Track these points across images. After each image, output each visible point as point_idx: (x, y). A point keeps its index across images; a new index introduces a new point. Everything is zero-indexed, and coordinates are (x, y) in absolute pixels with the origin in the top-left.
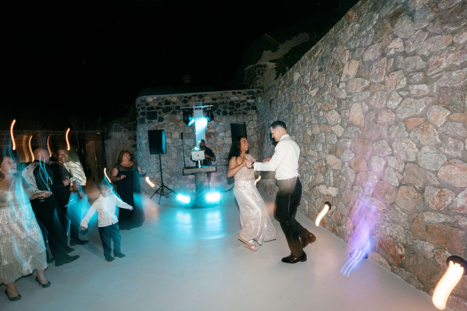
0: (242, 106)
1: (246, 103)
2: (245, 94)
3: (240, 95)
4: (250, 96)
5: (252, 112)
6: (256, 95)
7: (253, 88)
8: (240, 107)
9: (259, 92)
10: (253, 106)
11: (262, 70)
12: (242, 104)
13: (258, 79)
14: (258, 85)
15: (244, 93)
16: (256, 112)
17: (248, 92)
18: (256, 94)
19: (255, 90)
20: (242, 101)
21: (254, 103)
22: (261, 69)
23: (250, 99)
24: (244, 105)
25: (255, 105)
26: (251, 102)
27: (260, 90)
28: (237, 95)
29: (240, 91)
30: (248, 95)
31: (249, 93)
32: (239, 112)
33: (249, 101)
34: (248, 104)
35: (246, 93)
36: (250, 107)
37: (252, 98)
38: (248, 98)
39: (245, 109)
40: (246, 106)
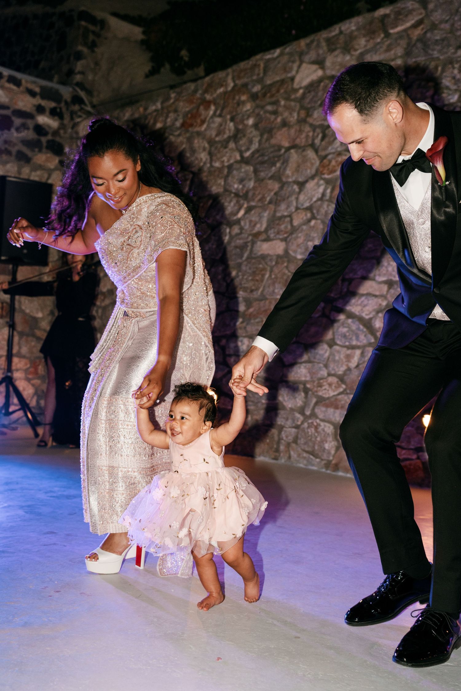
0: (18, 130)
1: (30, 123)
2: (32, 94)
3: (14, 87)
4: (49, 104)
5: (47, 160)
6: (67, 109)
7: (63, 83)
8: (13, 130)
9: (77, 100)
10: (53, 141)
11: (94, 32)
12: (17, 121)
13: (79, 56)
14: (78, 78)
15: (31, 86)
16: (61, 163)
17: (42, 88)
18: (66, 102)
19: (66, 92)
20: (20, 114)
21: (56, 133)
22: (91, 27)
23: (48, 112)
24: (24, 126)
25: (58, 139)
26: (49, 126)
27: (82, 94)
28: (7, 85)
29: (18, 75)
30: (43, 98)
31: (46, 94)
32: (6, 149)
33: (42, 119)
34: (40, 130)
35: (37, 90)
36: (44, 140)
37: (54, 113)
38: (40, 110)
39: (26, 143)
40: (29, 134)
